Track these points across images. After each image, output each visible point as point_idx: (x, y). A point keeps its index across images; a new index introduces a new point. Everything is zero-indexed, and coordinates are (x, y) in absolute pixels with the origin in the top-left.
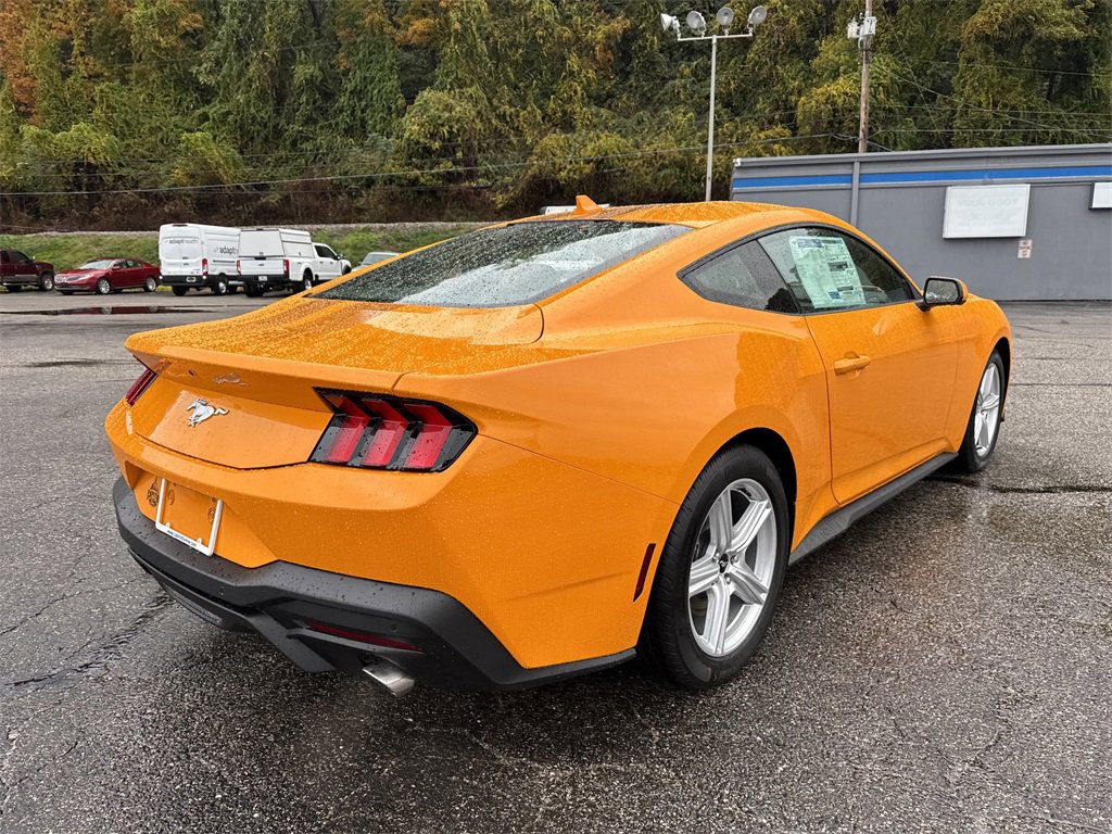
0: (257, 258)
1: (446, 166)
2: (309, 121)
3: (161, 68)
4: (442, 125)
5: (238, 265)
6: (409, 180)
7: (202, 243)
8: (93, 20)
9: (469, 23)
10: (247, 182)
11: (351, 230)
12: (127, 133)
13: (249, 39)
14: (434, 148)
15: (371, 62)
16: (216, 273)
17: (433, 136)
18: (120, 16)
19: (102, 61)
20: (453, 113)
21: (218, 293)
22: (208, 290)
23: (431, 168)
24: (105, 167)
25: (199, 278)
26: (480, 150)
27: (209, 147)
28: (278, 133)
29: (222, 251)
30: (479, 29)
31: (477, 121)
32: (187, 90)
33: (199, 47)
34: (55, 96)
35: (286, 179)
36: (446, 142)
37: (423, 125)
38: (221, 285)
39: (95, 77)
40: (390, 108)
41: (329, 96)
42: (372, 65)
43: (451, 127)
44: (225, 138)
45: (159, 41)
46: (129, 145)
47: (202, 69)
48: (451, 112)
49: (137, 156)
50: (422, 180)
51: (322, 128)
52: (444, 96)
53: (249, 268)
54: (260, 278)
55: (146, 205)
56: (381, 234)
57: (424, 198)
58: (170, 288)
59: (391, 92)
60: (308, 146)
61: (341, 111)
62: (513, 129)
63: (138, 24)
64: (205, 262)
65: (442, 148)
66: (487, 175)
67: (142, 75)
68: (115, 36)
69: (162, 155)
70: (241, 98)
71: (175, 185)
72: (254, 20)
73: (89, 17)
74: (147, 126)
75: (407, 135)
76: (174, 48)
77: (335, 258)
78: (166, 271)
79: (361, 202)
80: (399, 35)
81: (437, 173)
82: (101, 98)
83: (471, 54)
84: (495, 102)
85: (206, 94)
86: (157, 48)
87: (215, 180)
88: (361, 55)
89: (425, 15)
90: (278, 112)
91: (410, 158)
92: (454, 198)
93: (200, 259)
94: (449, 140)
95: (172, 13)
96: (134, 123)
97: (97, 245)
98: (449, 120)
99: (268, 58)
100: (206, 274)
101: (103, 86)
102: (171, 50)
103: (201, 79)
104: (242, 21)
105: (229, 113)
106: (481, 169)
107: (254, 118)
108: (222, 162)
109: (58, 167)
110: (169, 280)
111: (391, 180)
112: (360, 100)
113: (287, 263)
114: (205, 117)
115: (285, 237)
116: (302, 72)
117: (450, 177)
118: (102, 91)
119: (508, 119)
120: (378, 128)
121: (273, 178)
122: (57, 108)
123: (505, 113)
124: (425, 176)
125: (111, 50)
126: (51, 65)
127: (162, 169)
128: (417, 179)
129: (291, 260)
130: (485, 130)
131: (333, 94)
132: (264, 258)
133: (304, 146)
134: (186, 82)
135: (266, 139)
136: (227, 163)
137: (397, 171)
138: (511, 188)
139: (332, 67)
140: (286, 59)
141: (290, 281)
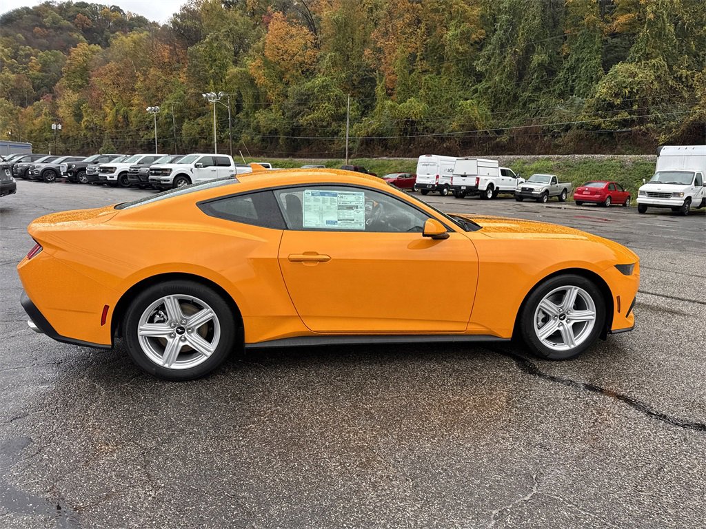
0: (462, 176)
1: (624, 115)
2: (537, 89)
3: (457, 65)
4: (626, 87)
5: (452, 179)
6: (594, 126)
7: (438, 166)
8: (428, 40)
9: (661, 13)
10: (491, 128)
11: (538, 159)
12: (434, 102)
13: (508, 42)
14: (616, 103)
15: (584, 48)
16: (443, 183)
17: (617, 95)
18: (442, 37)
19: (430, 62)
20: (636, 79)
21: (442, 195)
22: (438, 193)
23: (612, 117)
24: (419, 123)
25: (433, 185)
26: (653, 103)
27: (474, 109)
28: (516, 97)
29: (449, 171)
30: (669, 15)
31: (655, 83)
32: (470, 75)
33: (480, 50)
34: (404, 84)
35: (516, 126)
36: (628, 99)
37: (611, 88)
38: (445, 190)
39: (425, 72)
40: (592, 78)
41: (552, 73)
42: (584, 50)
43: (632, 89)
44: (484, 103)
45: (459, 49)
46: (434, 109)
47: (479, 62)
48: (634, 78)
49: (437, 115)
50: (603, 125)
51: (544, 93)
52: (632, 67)
53: (458, 182)
54: (462, 188)
55: (436, 143)
56: (557, 162)
57: (603, 137)
58: (420, 190)
59: (594, 67)
60: (533, 105)
61: (559, 82)
62: (687, 86)
63: (450, 40)
64: (437, 177)
65: (623, 103)
66: (656, 121)
67: (448, 68)
68: (438, 48)
69: (450, 114)
70: (497, 78)
71: (452, 131)
72: (513, 30)
73: (427, 39)
74: (445, 98)
75: (597, 96)
76: (466, 52)
77: (514, 177)
78: (419, 181)
79: (558, 141)
80: (607, 28)
81: (616, 121)
82: (425, 83)
83: (660, 35)
84: (675, 68)
85: (479, 77)
86: (457, 53)
87: (474, 128)
88: (578, 44)
89: (629, 11)
90: (518, 85)
91: (598, 110)
92: (626, 138)
93: (435, 175)
94: (629, 97)
95: (468, 31)
96: (438, 96)
97: (401, 165)
98: (631, 83)
99: (517, 52)
100: (437, 183)
101: (427, 77)
102: (464, 53)
103: (477, 68)
104: (506, 31)
105: (489, 87)
106: (651, 117)
107: (503, 89)
108: (478, 117)
109: (398, 122)
110: (420, 186)
111: (581, 126)
112: (573, 73)
113: (478, 179)
114: (476, 91)
115: (479, 164)
116: (536, 59)
117: (625, 123)
118: (426, 80)
119: (684, 80)
120: (581, 92)
121: (508, 126)
122: (404, 90)
123: (681, 75)
124: (606, 123)
125: (435, 56)
126: (405, 68)
127: (448, 122)
128: (600, 125)
129: (481, 178)
130: (661, 89)
131: (556, 71)
132: (465, 176)
133: (530, 106)
134: (470, 71)
135: (508, 103)
136: (482, 117)
137: (587, 120)
138: (674, 130)
139: (558, 54)
140: (529, 51)
141: (478, 190)
